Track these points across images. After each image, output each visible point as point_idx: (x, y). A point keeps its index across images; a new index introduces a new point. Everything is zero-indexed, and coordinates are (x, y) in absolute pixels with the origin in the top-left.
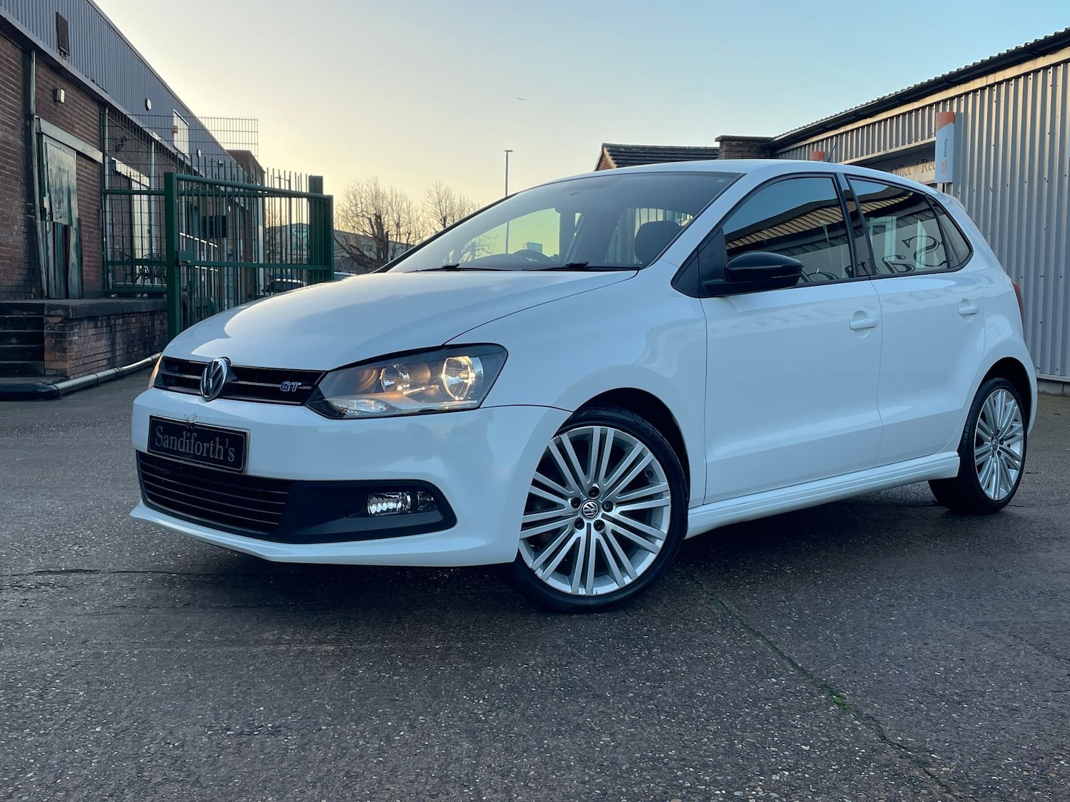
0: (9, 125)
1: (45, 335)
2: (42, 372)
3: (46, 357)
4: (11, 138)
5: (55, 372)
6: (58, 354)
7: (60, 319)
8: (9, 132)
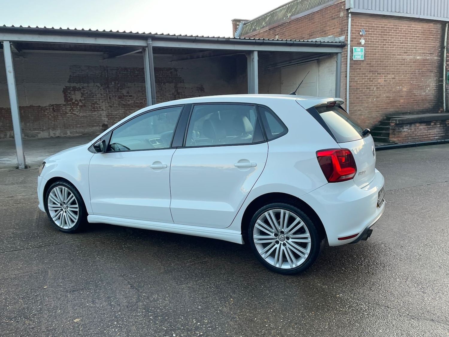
0: (427, 53)
1: (390, 129)
2: (389, 141)
3: (390, 136)
4: (428, 58)
5: (392, 142)
6: (393, 136)
7: (394, 124)
8: (428, 56)
